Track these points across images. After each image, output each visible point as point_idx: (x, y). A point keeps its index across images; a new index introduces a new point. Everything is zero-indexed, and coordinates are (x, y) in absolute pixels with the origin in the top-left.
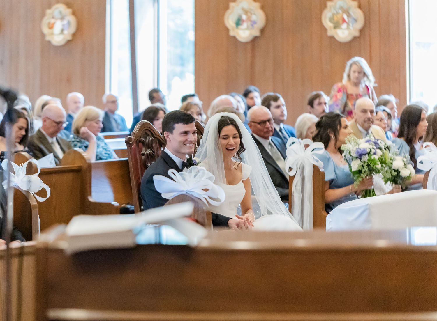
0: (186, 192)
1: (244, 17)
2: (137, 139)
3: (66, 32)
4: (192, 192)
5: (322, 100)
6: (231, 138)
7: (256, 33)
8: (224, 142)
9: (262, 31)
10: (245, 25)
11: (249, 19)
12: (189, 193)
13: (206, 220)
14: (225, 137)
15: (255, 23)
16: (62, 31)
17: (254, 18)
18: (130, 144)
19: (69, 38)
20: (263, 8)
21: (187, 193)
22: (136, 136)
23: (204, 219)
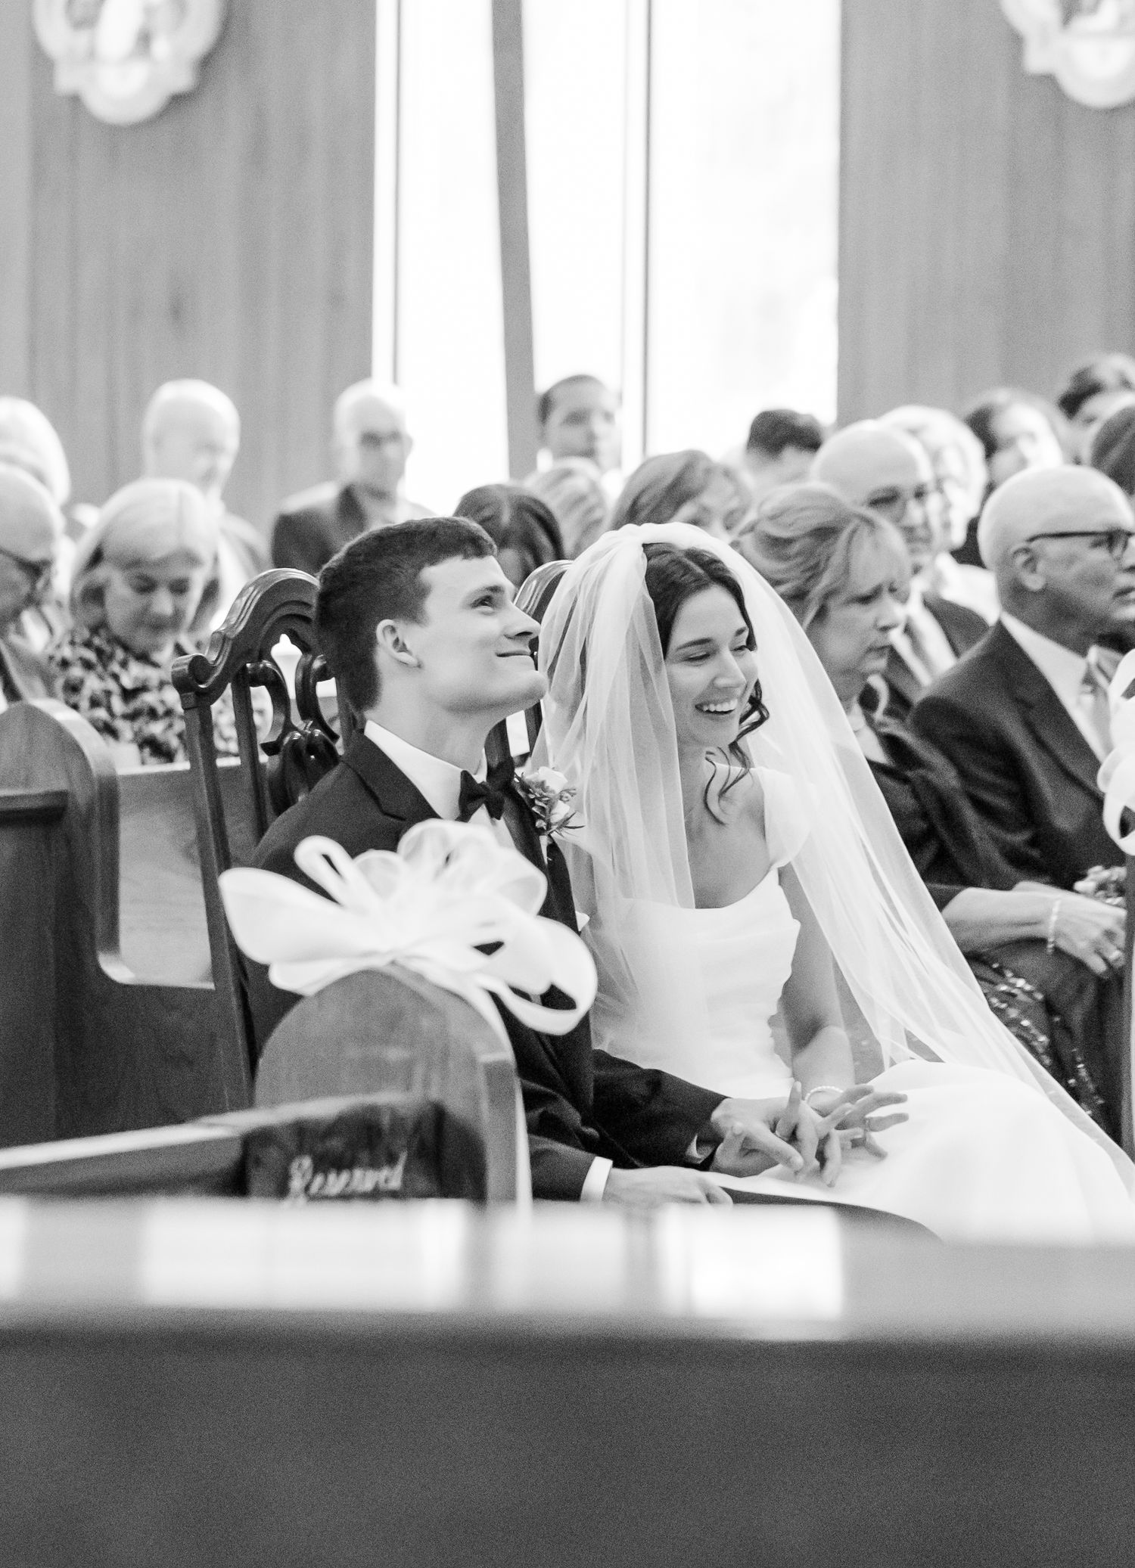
0: (389, 959)
2: (239, 667)
3: (161, 47)
4: (418, 957)
6: (727, 654)
8: (695, 677)
12: (403, 968)
13: (485, 1105)
14: (697, 651)
16: (145, 40)
18: (200, 694)
19: (182, 80)
21: (393, 963)
22: (231, 652)
23: (474, 1097)
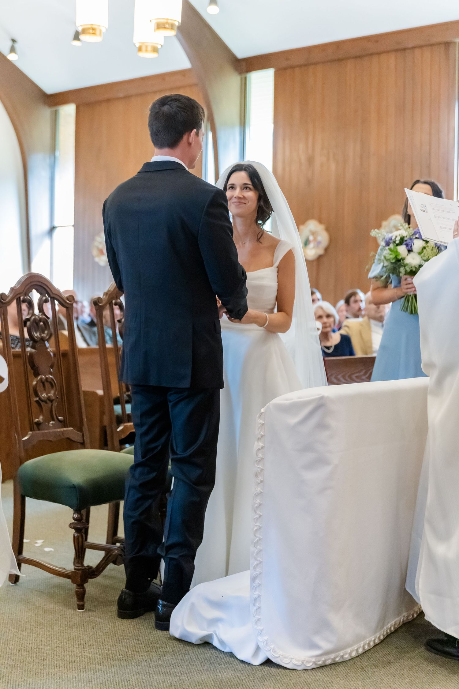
1: (311, 238)
2: (17, 297)
5: (358, 298)
7: (321, 252)
9: (326, 250)
10: (311, 245)
11: (315, 239)
15: (319, 243)
17: (319, 238)
20: (327, 229)
22: (15, 293)
